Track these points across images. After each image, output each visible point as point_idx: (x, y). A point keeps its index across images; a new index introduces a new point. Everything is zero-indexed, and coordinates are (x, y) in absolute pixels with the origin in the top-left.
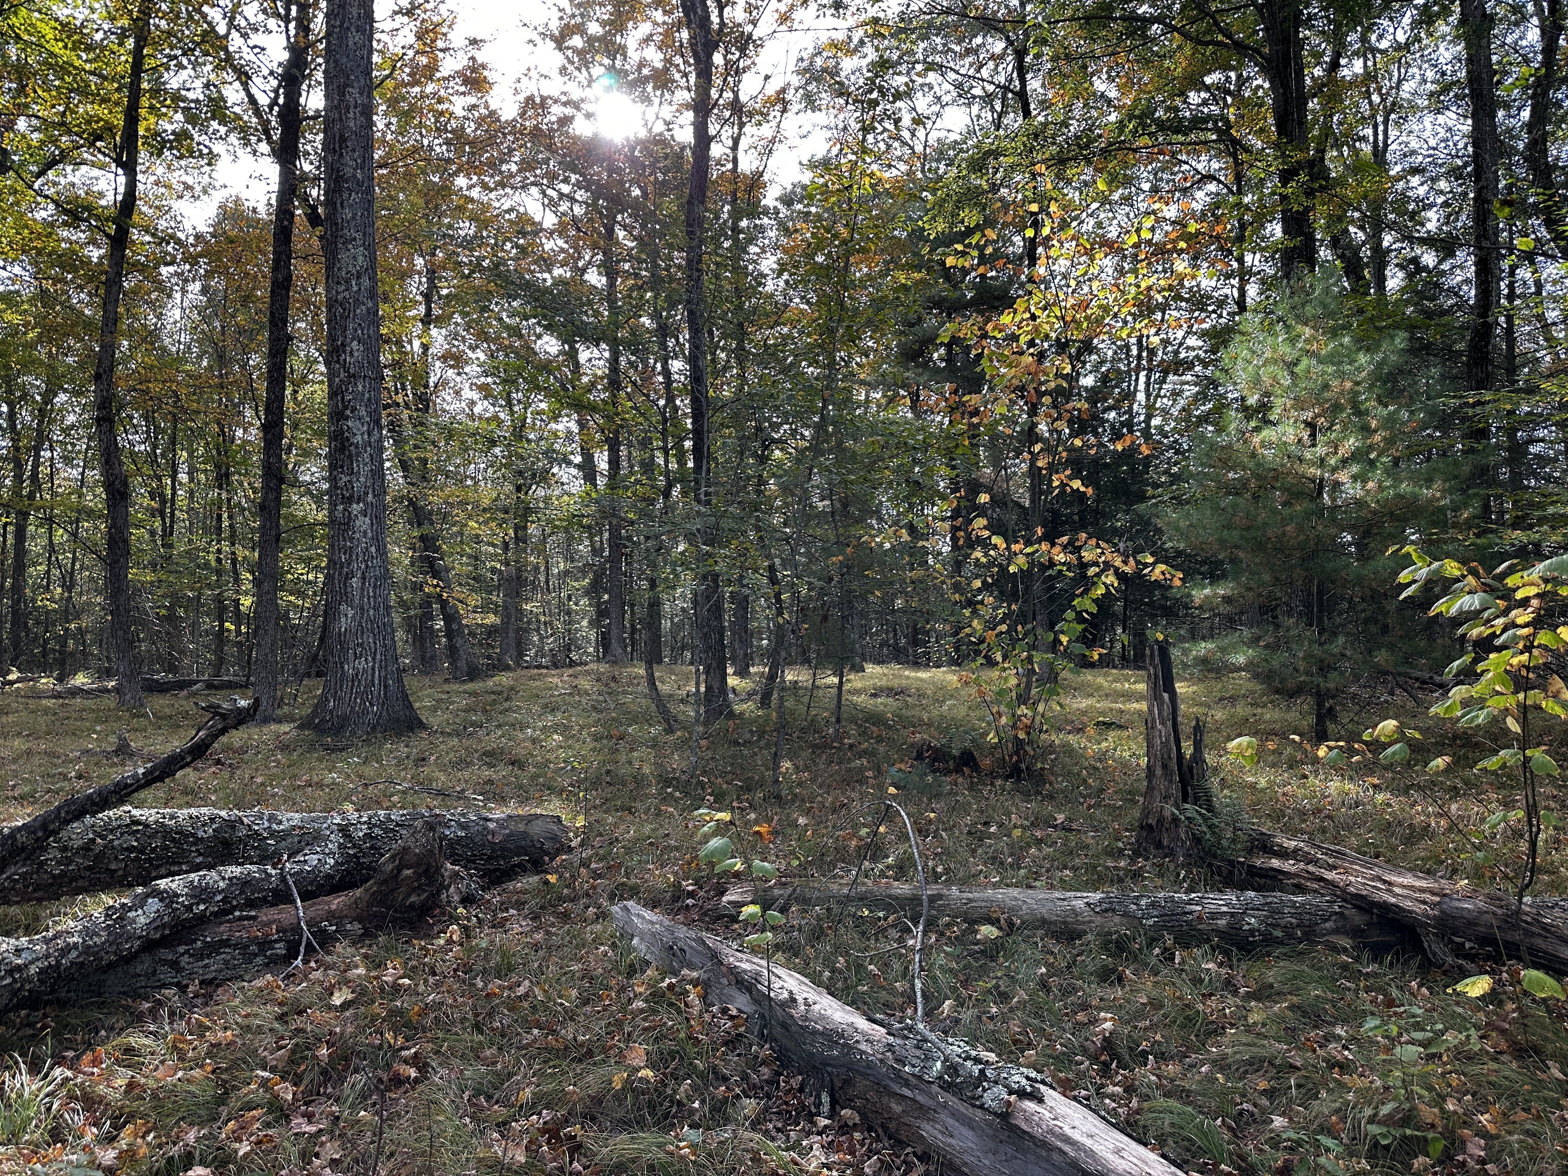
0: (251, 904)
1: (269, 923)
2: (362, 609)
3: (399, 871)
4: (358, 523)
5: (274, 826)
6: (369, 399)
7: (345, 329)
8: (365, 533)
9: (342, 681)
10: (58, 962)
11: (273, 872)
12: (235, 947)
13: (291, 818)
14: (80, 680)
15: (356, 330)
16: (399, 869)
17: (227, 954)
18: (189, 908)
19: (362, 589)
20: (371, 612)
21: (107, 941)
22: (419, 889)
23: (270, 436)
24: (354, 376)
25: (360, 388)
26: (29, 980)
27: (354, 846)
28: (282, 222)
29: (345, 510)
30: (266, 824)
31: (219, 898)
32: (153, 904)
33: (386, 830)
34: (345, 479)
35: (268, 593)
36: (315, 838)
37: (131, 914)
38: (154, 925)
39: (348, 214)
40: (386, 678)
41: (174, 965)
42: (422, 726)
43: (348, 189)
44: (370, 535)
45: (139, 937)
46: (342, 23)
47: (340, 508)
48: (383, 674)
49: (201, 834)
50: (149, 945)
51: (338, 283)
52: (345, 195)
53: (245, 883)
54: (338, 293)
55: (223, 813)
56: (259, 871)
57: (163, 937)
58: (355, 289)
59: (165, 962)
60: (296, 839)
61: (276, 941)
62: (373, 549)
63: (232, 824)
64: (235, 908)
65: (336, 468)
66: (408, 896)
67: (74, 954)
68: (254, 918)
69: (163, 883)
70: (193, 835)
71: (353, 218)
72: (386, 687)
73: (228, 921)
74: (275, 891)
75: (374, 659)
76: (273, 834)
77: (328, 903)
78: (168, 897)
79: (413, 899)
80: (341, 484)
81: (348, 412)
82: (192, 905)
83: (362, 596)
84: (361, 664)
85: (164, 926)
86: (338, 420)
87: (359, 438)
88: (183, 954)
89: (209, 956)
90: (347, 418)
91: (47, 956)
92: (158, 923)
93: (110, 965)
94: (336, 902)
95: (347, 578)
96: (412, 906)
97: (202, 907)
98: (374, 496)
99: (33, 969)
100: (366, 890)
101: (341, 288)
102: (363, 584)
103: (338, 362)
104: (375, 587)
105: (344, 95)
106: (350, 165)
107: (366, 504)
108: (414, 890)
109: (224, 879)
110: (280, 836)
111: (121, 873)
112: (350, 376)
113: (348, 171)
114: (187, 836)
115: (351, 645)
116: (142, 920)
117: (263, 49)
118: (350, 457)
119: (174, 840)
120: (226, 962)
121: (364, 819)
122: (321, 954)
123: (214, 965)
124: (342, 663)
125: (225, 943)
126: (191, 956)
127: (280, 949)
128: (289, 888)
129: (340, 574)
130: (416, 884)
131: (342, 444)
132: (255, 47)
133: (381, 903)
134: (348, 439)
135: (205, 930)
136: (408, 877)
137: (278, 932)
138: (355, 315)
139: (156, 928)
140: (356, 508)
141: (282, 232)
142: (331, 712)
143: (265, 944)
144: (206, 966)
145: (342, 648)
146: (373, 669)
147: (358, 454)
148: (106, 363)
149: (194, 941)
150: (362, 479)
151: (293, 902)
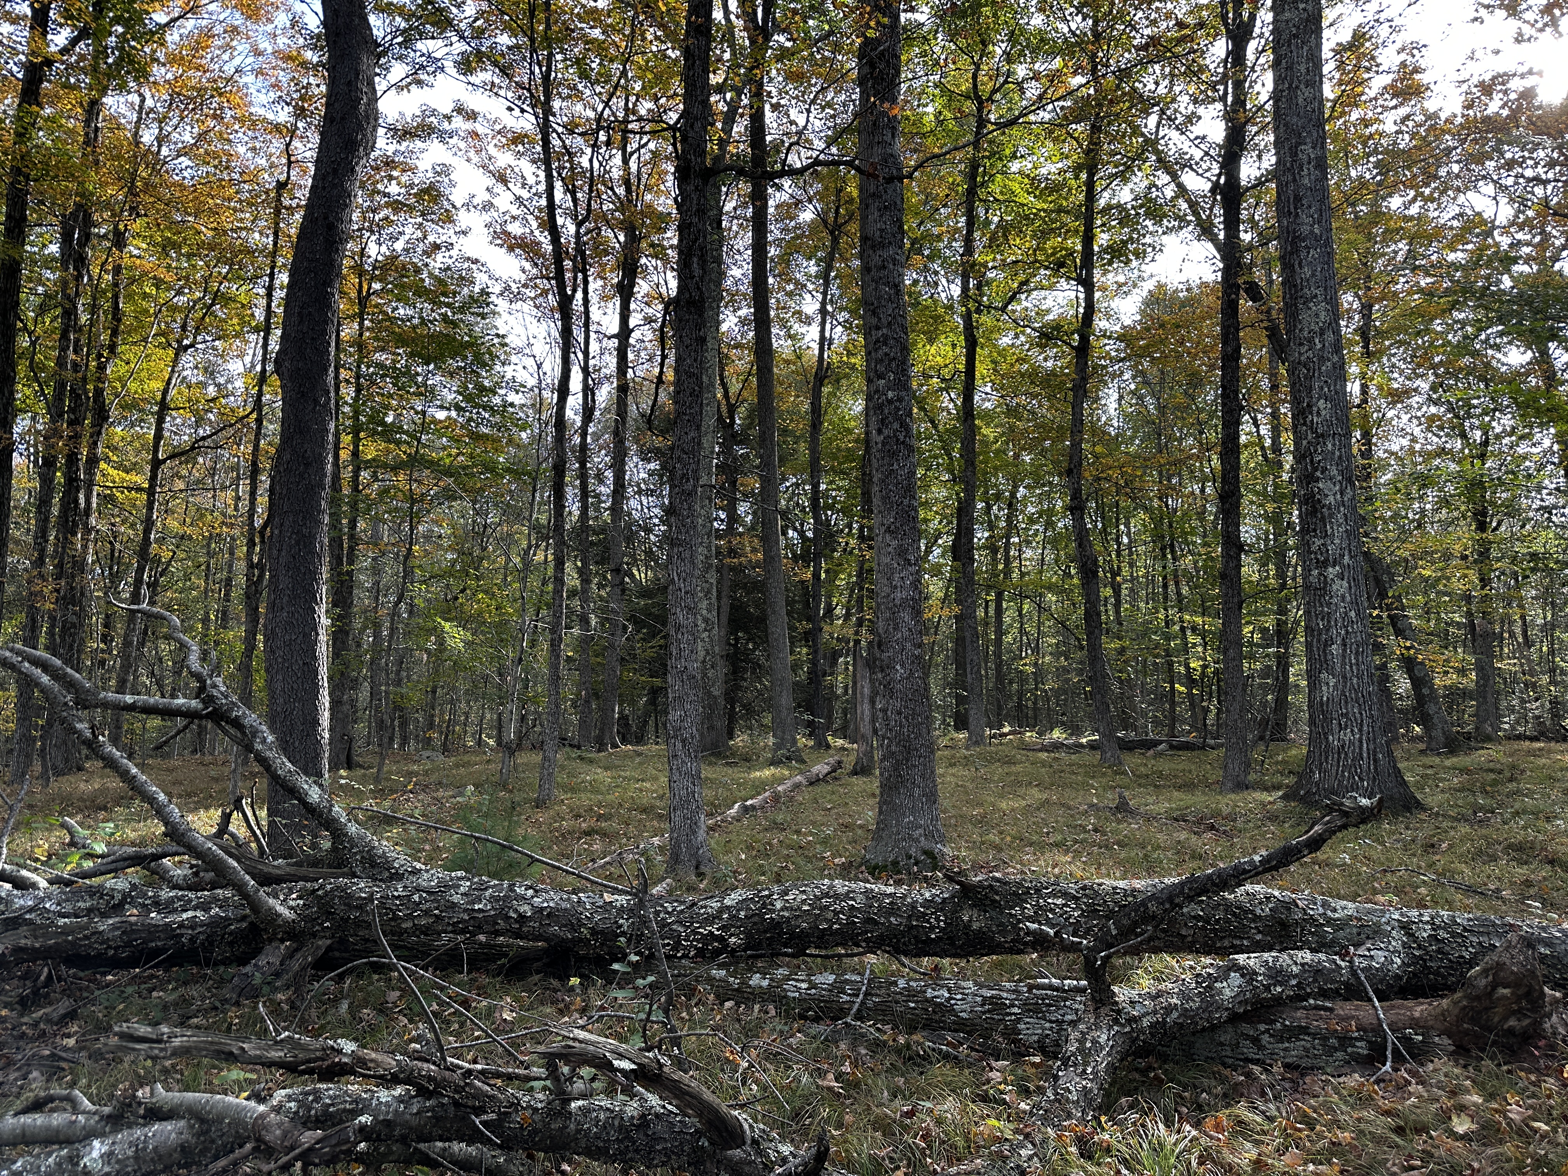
0: (1324, 994)
1: (1347, 1018)
2: (1344, 677)
3: (1494, 989)
4: (1335, 587)
5: (1329, 913)
6: (1340, 457)
7: (1311, 389)
8: (1343, 597)
9: (1327, 753)
10: (1164, 1021)
11: (1343, 964)
12: (1314, 1036)
13: (1346, 908)
14: (1057, 734)
15: (1322, 388)
16: (1494, 986)
17: (1305, 1041)
18: (1267, 988)
19: (1344, 656)
20: (1355, 681)
21: (1200, 1007)
22: (1519, 1013)
23: (1227, 506)
24: (1322, 435)
25: (1330, 447)
26: (1142, 1031)
27: (1420, 947)
28: (1229, 296)
29: (1320, 574)
30: (1321, 911)
31: (1294, 982)
32: (1235, 978)
33: (1454, 935)
34: (1318, 542)
35: (1234, 659)
36: (1375, 932)
37: (1218, 985)
38: (1239, 999)
39: (1307, 272)
40: (1375, 752)
41: (1256, 1041)
42: (1420, 806)
43: (1307, 247)
44: (1348, 599)
45: (1227, 1009)
46: (1290, 85)
47: (1315, 572)
48: (1372, 747)
49: (1258, 911)
50: (1235, 1018)
51: (1301, 344)
52: (1303, 255)
53: (1317, 971)
54: (1300, 354)
55: (1276, 893)
56: (1328, 961)
57: (1246, 1012)
58: (1319, 346)
59: (1247, 1037)
60: (1355, 930)
61: (1356, 1039)
62: (1353, 614)
63: (1288, 906)
64: (1309, 995)
65: (1308, 532)
66: (1506, 1019)
67: (1175, 1015)
68: (1331, 1010)
69: (1241, 958)
70: (1252, 912)
71: (1313, 275)
72: (1375, 761)
73: (1305, 1008)
74: (1347, 984)
75: (1360, 730)
76: (1329, 921)
77: (1410, 1009)
78: (1248, 974)
79: (1512, 1022)
80: (1314, 548)
81: (1318, 474)
82: (1270, 985)
83: (1343, 664)
84: (1347, 736)
85: (1246, 1002)
86: (1308, 483)
87: (1331, 498)
88: (1263, 1033)
89: (1289, 1040)
90: (1317, 480)
91: (1155, 1012)
92: (1241, 998)
93: (1204, 1029)
94: (1420, 1009)
95: (1326, 645)
96: (1511, 1031)
97: (1279, 989)
98: (1351, 557)
99: (1145, 1022)
100: (1455, 1003)
101: (1304, 349)
102: (1344, 650)
103: (1305, 424)
104: (1357, 653)
105: (1296, 154)
106: (1306, 224)
107: (1342, 566)
108: (1514, 1013)
109: (1296, 963)
110: (1340, 925)
111: (1190, 939)
112: (1318, 437)
113: (1305, 229)
114: (1246, 912)
115: (1335, 715)
116: (1228, 992)
117: (1204, 137)
118: (1323, 518)
119: (1234, 914)
120: (1306, 1050)
121: (1426, 918)
122: (1412, 1065)
123: (1295, 1050)
124: (1325, 734)
125: (1305, 1030)
126: (1271, 1036)
127: (1361, 1047)
128: (1362, 984)
129: (1319, 641)
130: (1515, 1007)
131: (1313, 507)
132: (1197, 138)
133: (1473, 1021)
134: (1319, 501)
135: (1282, 1012)
136: (1504, 997)
137: (1358, 1030)
138: (1320, 374)
139: (1240, 1002)
140: (1332, 571)
141: (1229, 306)
142: (1317, 784)
143: (1345, 1040)
144: (1286, 1049)
145: (1325, 718)
146: (1360, 741)
147: (1331, 516)
148: (1076, 459)
149: (1274, 1022)
150: (1337, 541)
151: (1370, 1000)
